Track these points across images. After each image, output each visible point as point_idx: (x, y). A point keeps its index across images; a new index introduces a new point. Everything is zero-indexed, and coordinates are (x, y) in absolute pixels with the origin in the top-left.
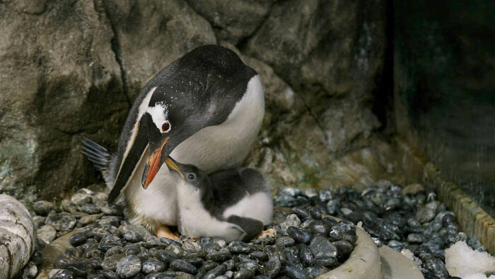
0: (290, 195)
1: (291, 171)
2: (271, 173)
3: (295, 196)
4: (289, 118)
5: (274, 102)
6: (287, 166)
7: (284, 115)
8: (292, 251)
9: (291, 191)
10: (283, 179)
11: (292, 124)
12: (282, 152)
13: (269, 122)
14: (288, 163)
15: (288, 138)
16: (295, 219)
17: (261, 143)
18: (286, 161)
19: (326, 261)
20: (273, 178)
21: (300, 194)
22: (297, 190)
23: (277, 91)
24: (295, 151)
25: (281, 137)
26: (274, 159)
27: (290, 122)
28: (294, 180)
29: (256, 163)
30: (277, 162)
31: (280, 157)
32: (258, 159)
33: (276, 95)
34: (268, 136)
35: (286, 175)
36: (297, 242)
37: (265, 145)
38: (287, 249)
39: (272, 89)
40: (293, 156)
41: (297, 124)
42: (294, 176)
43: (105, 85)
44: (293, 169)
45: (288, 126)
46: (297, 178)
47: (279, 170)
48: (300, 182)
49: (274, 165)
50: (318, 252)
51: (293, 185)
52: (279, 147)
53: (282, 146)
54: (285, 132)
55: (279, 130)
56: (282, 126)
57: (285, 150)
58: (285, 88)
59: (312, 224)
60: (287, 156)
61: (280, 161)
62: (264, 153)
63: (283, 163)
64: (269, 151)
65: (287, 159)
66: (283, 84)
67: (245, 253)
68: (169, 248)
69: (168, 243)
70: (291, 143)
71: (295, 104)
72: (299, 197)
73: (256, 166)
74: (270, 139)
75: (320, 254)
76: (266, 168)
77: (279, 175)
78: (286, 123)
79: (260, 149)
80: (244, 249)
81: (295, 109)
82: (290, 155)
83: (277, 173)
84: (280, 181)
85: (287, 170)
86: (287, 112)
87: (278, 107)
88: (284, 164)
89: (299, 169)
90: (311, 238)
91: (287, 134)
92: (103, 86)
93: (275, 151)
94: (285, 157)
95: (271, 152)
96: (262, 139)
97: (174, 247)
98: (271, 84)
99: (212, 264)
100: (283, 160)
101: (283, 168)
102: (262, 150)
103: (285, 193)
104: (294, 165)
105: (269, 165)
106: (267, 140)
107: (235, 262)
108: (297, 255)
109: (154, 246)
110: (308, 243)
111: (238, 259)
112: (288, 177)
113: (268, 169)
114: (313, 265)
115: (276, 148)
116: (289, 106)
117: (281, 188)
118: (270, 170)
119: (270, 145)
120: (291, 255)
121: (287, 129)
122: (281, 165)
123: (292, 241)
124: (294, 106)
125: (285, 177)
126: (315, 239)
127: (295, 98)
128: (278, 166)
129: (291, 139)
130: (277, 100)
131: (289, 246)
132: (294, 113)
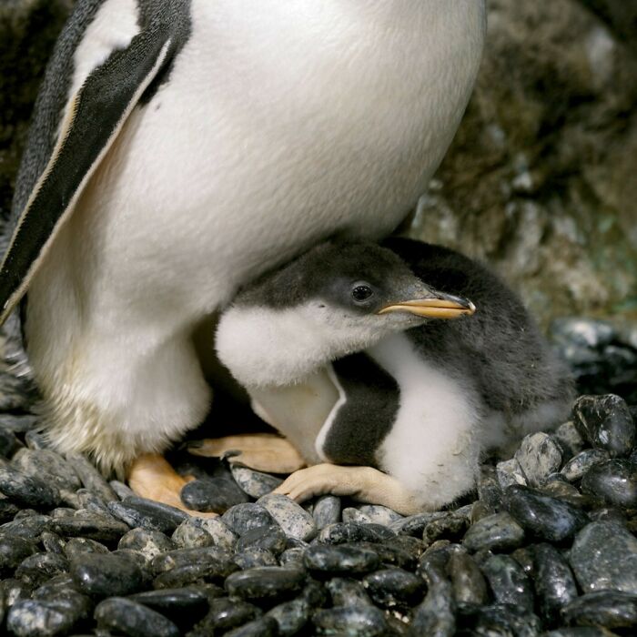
0: (582, 344)
1: (597, 269)
2: (536, 274)
3: (600, 347)
4: (598, 114)
5: (551, 70)
6: (585, 254)
7: (583, 109)
8: (510, 569)
9: (586, 330)
10: (569, 294)
11: (609, 132)
12: (575, 215)
13: (536, 127)
14: (590, 246)
15: (592, 174)
16: (544, 449)
17: (506, 189)
18: (582, 240)
19: (615, 611)
20: (542, 289)
21: (616, 341)
22: (606, 330)
23: (562, 39)
24: (613, 210)
25: (574, 171)
26: (547, 235)
27: (601, 128)
28: (604, 294)
29: (490, 247)
30: (555, 244)
31: (565, 228)
32: (497, 237)
33: (559, 49)
34: (532, 168)
35: (580, 280)
36: (533, 537)
37: (520, 195)
38: (496, 562)
39: (549, 30)
40: (606, 225)
41: (623, 132)
42: (603, 284)
43: (21, 20)
44: (604, 265)
45: (595, 140)
46: (613, 291)
47: (558, 266)
48: (621, 303)
49: (547, 251)
50: (596, 575)
51: (600, 312)
52: (565, 199)
53: (575, 195)
54: (587, 156)
55: (567, 151)
56: (574, 140)
57: (583, 209)
58: (586, 30)
59: (596, 470)
60: (588, 226)
61: (565, 239)
62: (518, 216)
63: (572, 245)
64: (531, 211)
65: (587, 235)
66: (584, 16)
67: (351, 575)
68: (129, 539)
69: (130, 521)
70: (601, 189)
71: (616, 75)
72: (611, 350)
73: (491, 256)
74: (539, 177)
75: (599, 585)
76: (521, 259)
77: (560, 282)
78: (588, 129)
79: (503, 205)
80: (346, 563)
81: (616, 90)
82: (595, 224)
83: (553, 275)
84: (561, 297)
85: (585, 266)
86: (591, 98)
87: (563, 85)
88: (577, 250)
89: (621, 265)
90: (577, 528)
91: (590, 161)
92: (14, 23)
93: (551, 212)
94: (580, 227)
95: (539, 215)
96: (512, 176)
97: (144, 536)
98: (544, 18)
99: (239, 611)
100: (573, 237)
101: (573, 261)
102: (511, 209)
103: (570, 338)
104: (607, 252)
105: (530, 253)
106: (525, 181)
107: (313, 605)
108: (523, 582)
109: (87, 532)
110: (567, 542)
111: (328, 593)
112: (586, 289)
113: (529, 262)
114: (573, 624)
115: (556, 203)
116: (597, 83)
117: (558, 321)
118: (534, 266)
119: (538, 195)
120: (504, 581)
121: (590, 148)
122: (566, 252)
123: (514, 531)
124: (614, 82)
125: (576, 288)
126: (588, 531)
127: (617, 57)
128: (557, 254)
129: (603, 178)
130: (560, 65)
131: (503, 549)
132: (613, 101)
